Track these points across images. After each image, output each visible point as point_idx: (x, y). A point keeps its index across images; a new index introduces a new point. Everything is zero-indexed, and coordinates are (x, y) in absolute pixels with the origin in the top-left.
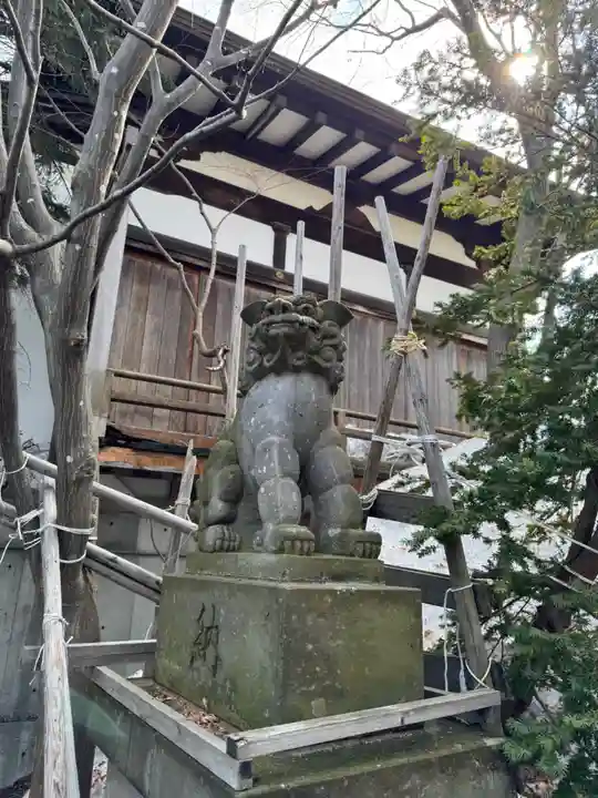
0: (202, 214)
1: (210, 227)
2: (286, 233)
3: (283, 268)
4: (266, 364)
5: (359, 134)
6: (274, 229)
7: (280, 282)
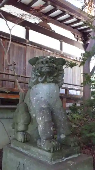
0: (7, 25)
1: (9, 29)
2: (29, 29)
3: (28, 39)
4: (39, 80)
5: (49, 2)
6: (26, 28)
7: (28, 43)
